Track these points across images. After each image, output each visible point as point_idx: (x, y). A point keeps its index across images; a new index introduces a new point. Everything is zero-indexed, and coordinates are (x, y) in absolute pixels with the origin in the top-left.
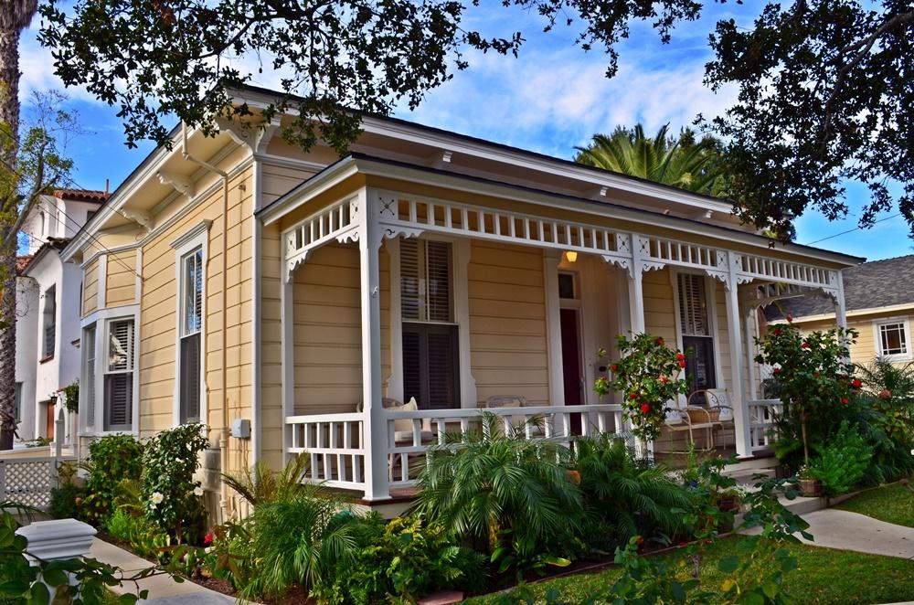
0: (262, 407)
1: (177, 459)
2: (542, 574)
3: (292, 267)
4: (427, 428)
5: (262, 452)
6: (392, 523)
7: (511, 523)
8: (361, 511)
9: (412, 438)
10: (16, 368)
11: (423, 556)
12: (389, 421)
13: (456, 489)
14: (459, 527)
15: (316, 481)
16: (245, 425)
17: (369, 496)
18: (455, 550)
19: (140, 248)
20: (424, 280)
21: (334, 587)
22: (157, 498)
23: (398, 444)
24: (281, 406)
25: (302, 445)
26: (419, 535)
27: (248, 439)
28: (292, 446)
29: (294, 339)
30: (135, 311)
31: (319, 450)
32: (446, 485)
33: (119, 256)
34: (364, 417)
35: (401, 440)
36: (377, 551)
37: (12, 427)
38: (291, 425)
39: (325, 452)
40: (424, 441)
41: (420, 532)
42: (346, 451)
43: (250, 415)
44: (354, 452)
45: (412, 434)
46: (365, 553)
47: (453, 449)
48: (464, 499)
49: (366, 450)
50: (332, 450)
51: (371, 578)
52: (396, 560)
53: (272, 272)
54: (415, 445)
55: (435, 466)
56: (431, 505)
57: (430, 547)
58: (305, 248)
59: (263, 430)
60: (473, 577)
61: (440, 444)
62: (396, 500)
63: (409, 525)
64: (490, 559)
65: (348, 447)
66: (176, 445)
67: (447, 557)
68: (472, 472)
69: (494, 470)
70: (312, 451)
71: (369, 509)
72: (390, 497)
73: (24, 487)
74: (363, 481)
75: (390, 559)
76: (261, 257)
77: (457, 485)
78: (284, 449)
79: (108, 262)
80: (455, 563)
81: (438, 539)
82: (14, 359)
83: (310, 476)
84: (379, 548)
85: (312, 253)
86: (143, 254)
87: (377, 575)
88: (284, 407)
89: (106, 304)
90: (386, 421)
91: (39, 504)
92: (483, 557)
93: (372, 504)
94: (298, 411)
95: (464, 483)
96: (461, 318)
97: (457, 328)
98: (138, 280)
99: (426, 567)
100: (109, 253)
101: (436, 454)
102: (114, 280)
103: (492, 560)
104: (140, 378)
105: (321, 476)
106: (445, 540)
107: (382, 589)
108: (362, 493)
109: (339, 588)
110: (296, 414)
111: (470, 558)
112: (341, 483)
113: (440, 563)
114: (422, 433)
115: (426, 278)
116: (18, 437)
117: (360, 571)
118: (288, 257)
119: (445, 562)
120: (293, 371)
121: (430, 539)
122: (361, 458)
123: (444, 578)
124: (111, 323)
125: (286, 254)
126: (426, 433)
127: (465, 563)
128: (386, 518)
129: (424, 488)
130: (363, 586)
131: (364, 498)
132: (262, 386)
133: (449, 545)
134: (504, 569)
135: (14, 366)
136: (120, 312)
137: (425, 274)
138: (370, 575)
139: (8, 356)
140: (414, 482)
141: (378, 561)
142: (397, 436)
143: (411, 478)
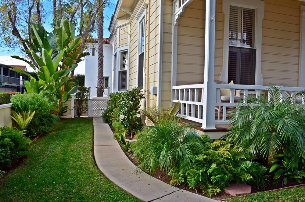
0: (162, 81)
1: (130, 102)
2: (300, 182)
3: (176, 17)
4: (238, 95)
5: (161, 101)
6: (215, 143)
7: (284, 151)
8: (200, 133)
9: (230, 99)
10: (104, 71)
11: (229, 165)
12: (217, 89)
13: (254, 129)
14: (252, 150)
15: (182, 116)
16: (155, 88)
17: (204, 127)
18: (249, 164)
19: (130, 24)
20: (240, 33)
21: (180, 173)
22: (122, 117)
23: (223, 101)
24: (171, 81)
25: (178, 99)
26: (229, 153)
27: (156, 95)
28: (174, 99)
29: (177, 52)
30: (128, 47)
31: (184, 102)
32: (248, 126)
33: (123, 28)
34: (204, 86)
35: (225, 100)
36: (204, 158)
37: (102, 90)
38: (174, 90)
39: (186, 102)
40: (235, 101)
41: (229, 151)
42: (195, 103)
43: (157, 85)
44: (198, 104)
45: (230, 97)
46: (197, 158)
47: (252, 105)
48: (257, 135)
49: (204, 103)
50: (190, 102)
51: (199, 174)
52: (214, 166)
53: (168, 21)
54: (231, 102)
55: (241, 115)
56: (237, 136)
57: (234, 160)
58: (182, 6)
59: (162, 91)
60: (258, 180)
61: (244, 102)
62: (219, 130)
63: (223, 145)
64: (269, 170)
65: (196, 101)
66: (130, 96)
67: (244, 167)
68: (264, 119)
69: (278, 120)
70: (182, 102)
71: (203, 133)
72: (216, 128)
73: (103, 108)
74: (202, 118)
75: (210, 164)
76: (163, 13)
77: (254, 127)
78: (171, 100)
79: (120, 30)
80: (248, 171)
81: (239, 155)
82: (103, 69)
83: (180, 113)
84: (205, 157)
85: (185, 8)
86: (130, 26)
87: (202, 173)
88: (172, 82)
89: (119, 45)
90: (216, 89)
91: (98, 114)
92: (265, 169)
93: (205, 131)
94: (178, 84)
95: (259, 126)
96: (258, 46)
97: (255, 50)
98: (129, 36)
99: (231, 171)
100: (120, 27)
101: (242, 108)
102: (122, 37)
103: (270, 171)
104: (129, 73)
105: (185, 114)
106: (243, 157)
107: (205, 180)
108: (201, 124)
109: (182, 174)
110: (177, 85)
111: (257, 168)
112: (192, 118)
113: (239, 170)
114: (234, 97)
115: (241, 32)
116: (104, 93)
117: (194, 168)
118: (175, 13)
119: (242, 170)
120: (176, 66)
121: (235, 155)
122: (202, 107)
123: (241, 179)
124: (121, 52)
125: (175, 12)
126: (237, 97)
127: (254, 171)
128: (212, 138)
129: (234, 125)
130: (194, 177)
131: (201, 127)
132: (162, 72)
133: (246, 160)
134: (277, 177)
135: (103, 71)
136: (123, 48)
137: (241, 30)
138: (198, 172)
139: (101, 67)
140: (228, 122)
141: (204, 164)
142: (223, 98)
143: (227, 118)
